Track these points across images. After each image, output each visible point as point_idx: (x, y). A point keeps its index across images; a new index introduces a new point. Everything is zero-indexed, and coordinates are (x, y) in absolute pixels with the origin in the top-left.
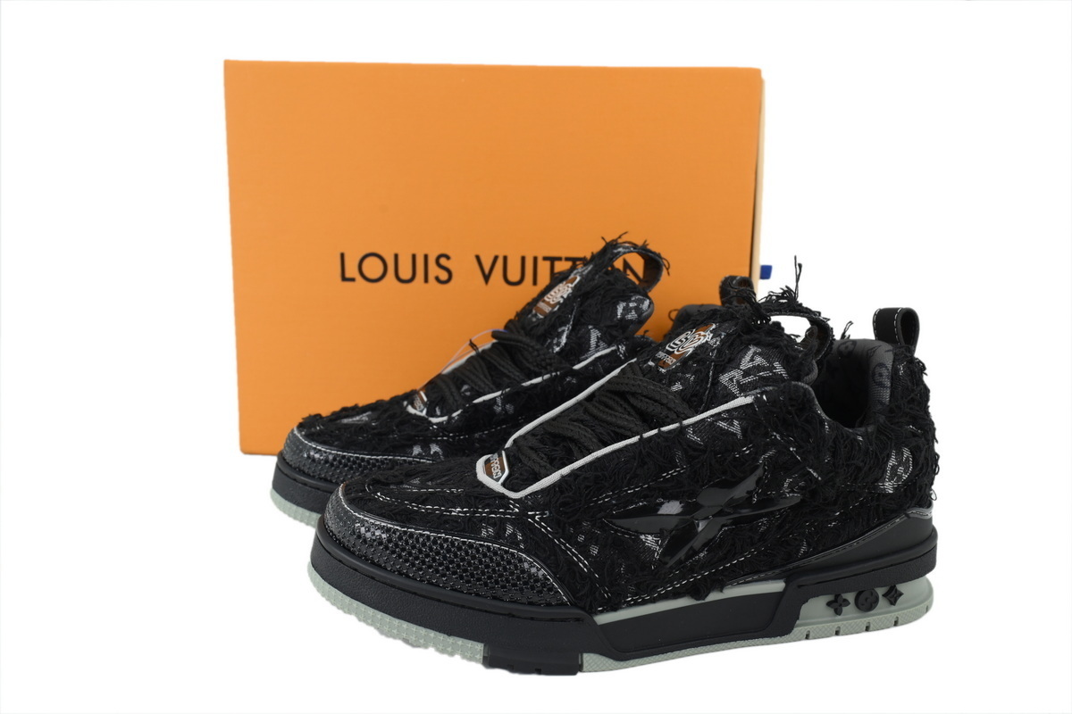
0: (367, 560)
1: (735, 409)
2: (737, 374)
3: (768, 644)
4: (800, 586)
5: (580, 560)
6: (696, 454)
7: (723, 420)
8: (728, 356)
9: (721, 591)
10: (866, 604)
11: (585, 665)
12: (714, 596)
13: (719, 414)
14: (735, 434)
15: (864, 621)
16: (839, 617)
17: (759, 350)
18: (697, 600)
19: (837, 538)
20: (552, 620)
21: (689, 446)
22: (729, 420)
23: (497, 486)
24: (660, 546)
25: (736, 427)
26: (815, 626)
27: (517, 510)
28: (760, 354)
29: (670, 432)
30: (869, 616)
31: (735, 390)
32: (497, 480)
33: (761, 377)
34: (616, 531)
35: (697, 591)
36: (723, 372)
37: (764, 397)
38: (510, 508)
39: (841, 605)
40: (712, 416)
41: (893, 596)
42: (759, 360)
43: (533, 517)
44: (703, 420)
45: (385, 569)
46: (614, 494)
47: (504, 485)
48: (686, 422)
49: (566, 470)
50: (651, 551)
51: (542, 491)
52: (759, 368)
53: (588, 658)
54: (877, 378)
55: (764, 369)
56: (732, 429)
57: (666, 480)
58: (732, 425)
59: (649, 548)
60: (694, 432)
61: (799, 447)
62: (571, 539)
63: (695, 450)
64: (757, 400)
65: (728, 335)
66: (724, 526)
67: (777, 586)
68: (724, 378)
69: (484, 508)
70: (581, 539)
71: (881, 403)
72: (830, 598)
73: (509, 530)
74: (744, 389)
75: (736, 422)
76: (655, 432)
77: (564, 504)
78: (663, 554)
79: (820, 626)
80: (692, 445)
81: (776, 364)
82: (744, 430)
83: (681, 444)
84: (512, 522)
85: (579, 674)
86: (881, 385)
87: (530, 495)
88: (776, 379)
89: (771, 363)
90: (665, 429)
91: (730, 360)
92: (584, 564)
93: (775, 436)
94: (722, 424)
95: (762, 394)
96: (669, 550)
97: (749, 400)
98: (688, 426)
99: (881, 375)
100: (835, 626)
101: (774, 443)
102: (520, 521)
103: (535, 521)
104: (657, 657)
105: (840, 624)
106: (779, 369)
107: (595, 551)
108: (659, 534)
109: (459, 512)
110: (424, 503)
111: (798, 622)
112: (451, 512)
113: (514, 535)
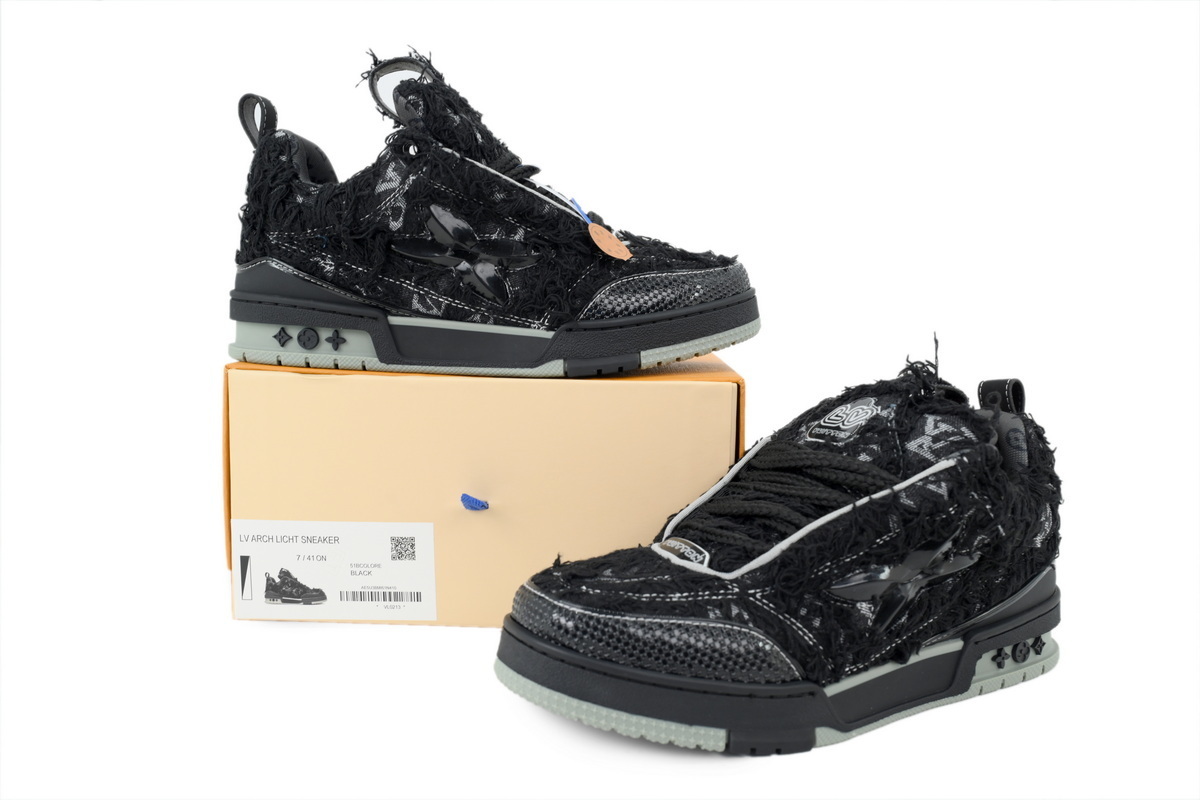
0: (557, 643)
1: (941, 472)
2: (926, 441)
3: (951, 703)
4: (976, 643)
5: (805, 634)
6: (911, 517)
7: (932, 482)
8: (910, 425)
9: (917, 653)
10: (1019, 656)
11: (819, 739)
12: (913, 659)
13: (927, 478)
14: (942, 496)
15: (1020, 673)
16: (1001, 670)
17: (939, 418)
18: (901, 663)
19: (1006, 592)
20: (789, 696)
21: (906, 510)
22: (937, 482)
23: (704, 569)
24: (873, 613)
25: (943, 490)
26: (987, 681)
27: (737, 590)
28: (943, 421)
29: (884, 498)
30: (1024, 667)
31: (929, 456)
32: (702, 562)
33: (952, 442)
34: (837, 601)
35: (899, 656)
36: (908, 439)
37: (965, 459)
38: (729, 589)
39: (1003, 658)
40: (921, 480)
41: (1038, 647)
42: (944, 427)
43: (754, 595)
44: (913, 485)
45: (577, 651)
46: (832, 564)
47: (710, 565)
48: (897, 487)
49: (784, 545)
50: (864, 618)
51: (762, 568)
52: (946, 434)
53: (821, 732)
54: (1014, 443)
55: (953, 434)
56: (941, 491)
57: (880, 546)
58: (940, 487)
59: (864, 615)
60: (907, 496)
61: (993, 504)
62: (795, 614)
63: (910, 513)
64: (960, 462)
65: (899, 407)
66: (922, 588)
67: (956, 645)
68: (912, 446)
69: (704, 591)
70: (803, 612)
71: (1022, 465)
72: (993, 653)
73: (735, 611)
74: (939, 454)
75: (943, 484)
76: (865, 500)
77: (787, 579)
78: (875, 622)
79: (990, 680)
80: (907, 509)
81: (963, 429)
82: (951, 493)
83: (897, 509)
84: (737, 603)
85: (814, 750)
86: (1019, 448)
87: (747, 573)
88: (967, 442)
89: (958, 428)
90: (875, 496)
91: (912, 429)
92: (809, 638)
93: (973, 496)
94: (932, 487)
95: (962, 455)
96: (880, 617)
97: (951, 463)
98: (900, 491)
99: (1017, 439)
100: (999, 679)
101: (975, 502)
102: (742, 601)
103: (757, 599)
104: (872, 725)
105: (1004, 677)
106: (968, 433)
107: (817, 623)
108: (873, 600)
109: (680, 598)
110: (640, 591)
111: (974, 678)
112: (671, 598)
113: (739, 616)
